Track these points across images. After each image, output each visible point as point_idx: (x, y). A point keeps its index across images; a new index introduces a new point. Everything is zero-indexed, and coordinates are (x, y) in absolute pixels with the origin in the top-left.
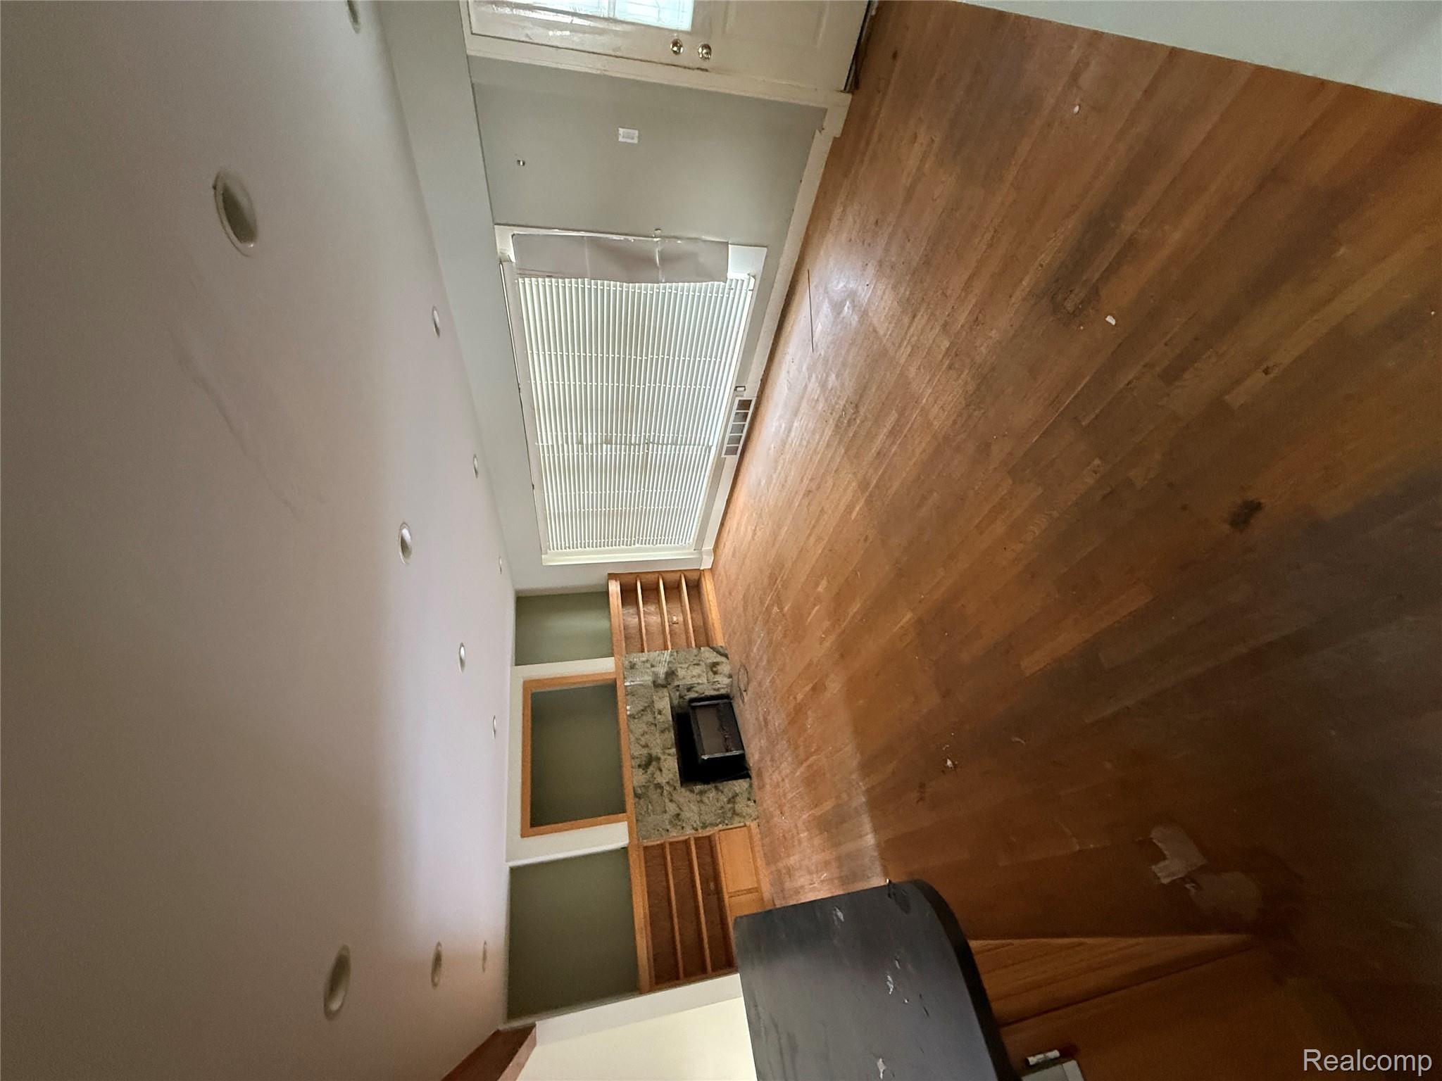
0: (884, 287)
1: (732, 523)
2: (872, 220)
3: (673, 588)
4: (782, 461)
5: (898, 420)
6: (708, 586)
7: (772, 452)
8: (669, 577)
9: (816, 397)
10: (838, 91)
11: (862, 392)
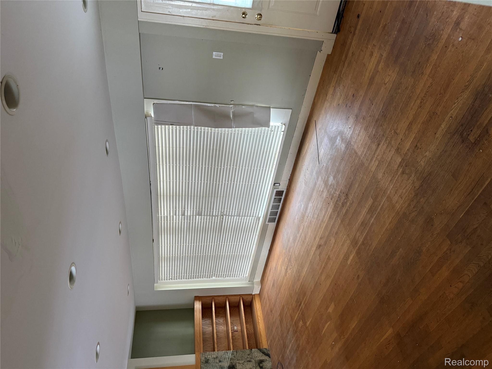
0: (359, 129)
1: (273, 264)
2: (350, 94)
3: (235, 307)
4: (302, 227)
5: (373, 203)
6: (257, 306)
7: (296, 221)
8: (233, 299)
9: (322, 190)
10: (329, 33)
11: (350, 186)
